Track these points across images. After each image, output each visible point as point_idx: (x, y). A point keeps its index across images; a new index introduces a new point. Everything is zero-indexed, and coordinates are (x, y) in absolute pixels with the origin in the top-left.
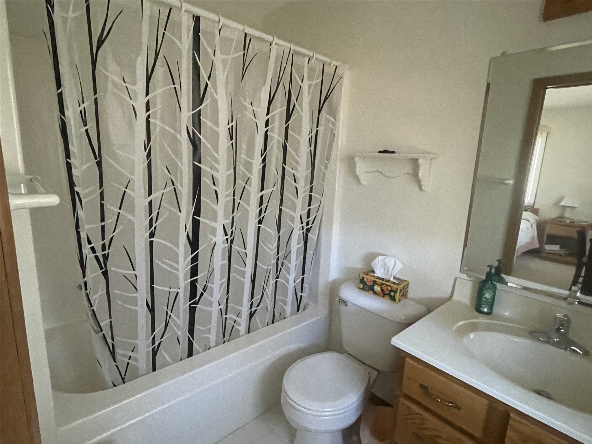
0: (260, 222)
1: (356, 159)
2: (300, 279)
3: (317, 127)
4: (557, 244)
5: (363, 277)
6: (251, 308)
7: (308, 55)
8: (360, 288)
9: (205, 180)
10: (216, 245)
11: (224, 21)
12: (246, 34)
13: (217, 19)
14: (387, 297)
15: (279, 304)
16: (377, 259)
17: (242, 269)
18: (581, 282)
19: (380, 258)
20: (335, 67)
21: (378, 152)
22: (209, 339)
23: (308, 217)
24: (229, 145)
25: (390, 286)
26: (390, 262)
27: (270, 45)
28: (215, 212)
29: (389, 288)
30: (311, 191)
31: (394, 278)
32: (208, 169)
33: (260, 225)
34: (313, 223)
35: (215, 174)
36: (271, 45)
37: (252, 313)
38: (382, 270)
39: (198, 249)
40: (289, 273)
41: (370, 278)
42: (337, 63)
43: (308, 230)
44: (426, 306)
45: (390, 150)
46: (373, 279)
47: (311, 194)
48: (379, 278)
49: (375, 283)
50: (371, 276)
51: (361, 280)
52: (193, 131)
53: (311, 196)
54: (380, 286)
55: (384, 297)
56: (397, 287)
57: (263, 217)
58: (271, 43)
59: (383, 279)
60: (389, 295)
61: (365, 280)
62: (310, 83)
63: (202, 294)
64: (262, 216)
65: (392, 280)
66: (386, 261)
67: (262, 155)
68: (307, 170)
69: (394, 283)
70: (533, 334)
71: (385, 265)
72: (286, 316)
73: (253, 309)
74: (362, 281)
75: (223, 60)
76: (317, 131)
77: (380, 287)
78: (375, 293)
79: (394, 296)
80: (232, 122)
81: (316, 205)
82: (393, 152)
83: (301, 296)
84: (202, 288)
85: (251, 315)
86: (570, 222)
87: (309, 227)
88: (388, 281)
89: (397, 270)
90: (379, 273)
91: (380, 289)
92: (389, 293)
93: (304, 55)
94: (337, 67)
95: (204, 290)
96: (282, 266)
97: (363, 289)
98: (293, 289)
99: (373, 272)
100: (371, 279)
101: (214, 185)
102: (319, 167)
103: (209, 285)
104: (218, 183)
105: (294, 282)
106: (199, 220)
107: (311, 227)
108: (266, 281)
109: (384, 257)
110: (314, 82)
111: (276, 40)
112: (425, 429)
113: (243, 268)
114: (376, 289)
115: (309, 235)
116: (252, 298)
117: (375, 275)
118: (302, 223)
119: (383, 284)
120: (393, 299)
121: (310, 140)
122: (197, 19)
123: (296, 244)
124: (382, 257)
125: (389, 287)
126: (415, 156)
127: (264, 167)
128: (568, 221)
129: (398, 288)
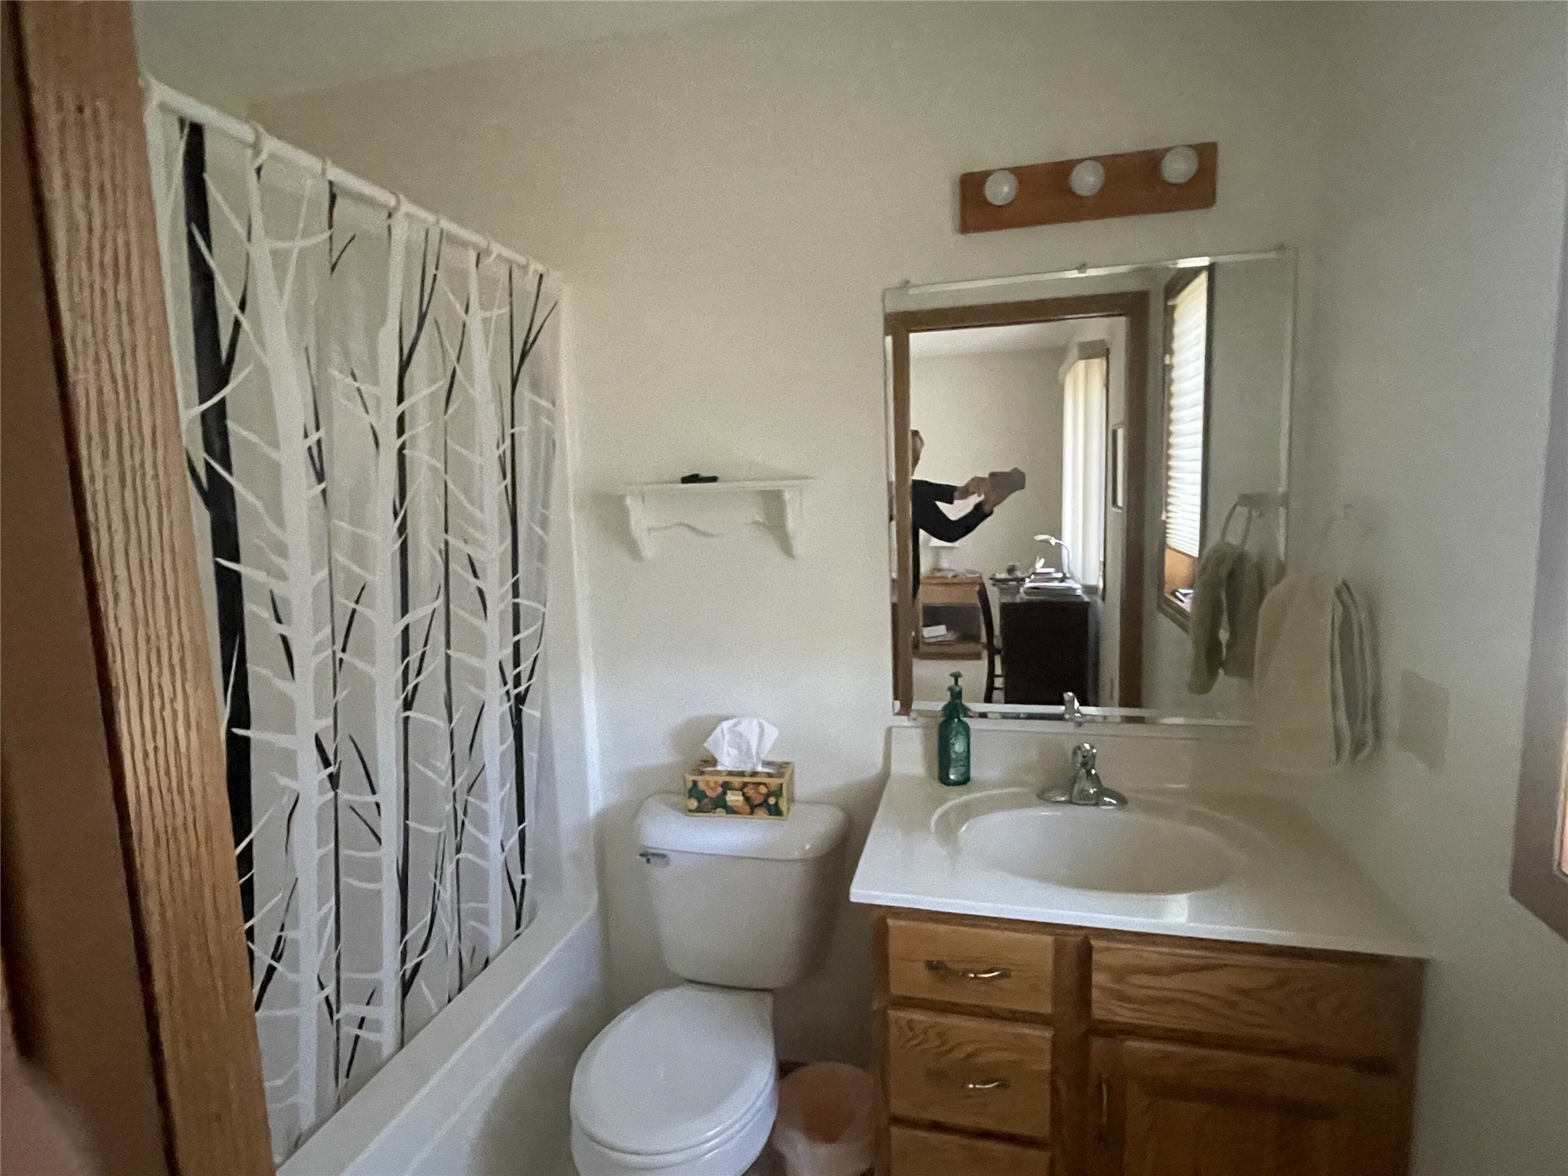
0: (408, 705)
1: (628, 501)
2: (516, 836)
3: (513, 427)
4: (939, 624)
5: (695, 783)
6: (403, 961)
7: (475, 246)
8: (690, 811)
9: (254, 610)
10: (298, 805)
11: (271, 145)
12: (331, 183)
13: (250, 138)
14: (761, 813)
15: (469, 923)
16: (718, 731)
17: (368, 855)
18: (1001, 686)
19: (725, 725)
20: (537, 278)
21: (680, 480)
22: (295, 1108)
23: (517, 664)
24: (314, 498)
25: (764, 784)
26: (750, 729)
27: (387, 214)
28: (287, 705)
29: (763, 790)
30: (516, 594)
31: (766, 764)
32: (260, 576)
33: (408, 713)
34: (530, 678)
35: (279, 589)
36: (390, 216)
37: (407, 977)
38: (734, 752)
39: (249, 831)
40: (485, 831)
41: (712, 779)
42: (541, 269)
43: (521, 699)
44: (844, 810)
45: (704, 474)
46: (721, 779)
47: (516, 600)
48: (730, 773)
49: (726, 787)
50: (712, 773)
51: (690, 791)
52: (208, 465)
53: (516, 608)
54: (741, 790)
55: (752, 813)
56: (778, 781)
57: (416, 687)
58: (391, 211)
59: (741, 774)
60: (764, 804)
61: (701, 786)
62: (488, 314)
63: (271, 970)
64: (410, 687)
65: (760, 769)
66: (740, 728)
67: (396, 515)
68: (502, 541)
69: (770, 775)
70: (1043, 796)
71: (738, 739)
72: (492, 953)
73: (409, 965)
74: (694, 792)
75: (274, 253)
76: (513, 435)
77: (740, 793)
78: (730, 810)
79: (776, 804)
80: (318, 429)
81: (532, 630)
82: (714, 479)
83: (524, 882)
84: (271, 954)
85: (406, 985)
86: (955, 577)
87: (522, 689)
88: (754, 774)
89: (768, 744)
90: (728, 760)
91: (741, 798)
92: (766, 801)
93: (465, 244)
94: (541, 275)
95: (277, 956)
96: (465, 813)
97: (699, 810)
98: (503, 871)
99: (713, 762)
100: (716, 782)
101: (279, 620)
102: (530, 529)
103: (288, 934)
104: (289, 615)
105: (503, 850)
106: (247, 740)
107: (527, 690)
108: (439, 871)
109: (731, 722)
110: (495, 313)
111: (407, 207)
112: (951, 1050)
113: (374, 850)
114: (731, 801)
115: (525, 709)
116: (404, 932)
117: (719, 768)
118: (505, 684)
119: (745, 784)
120: (776, 811)
121: (502, 460)
122: (195, 133)
123: (495, 744)
124: (726, 722)
125: (762, 787)
126: (769, 485)
127: (404, 549)
128: (950, 575)
129: (781, 784)
